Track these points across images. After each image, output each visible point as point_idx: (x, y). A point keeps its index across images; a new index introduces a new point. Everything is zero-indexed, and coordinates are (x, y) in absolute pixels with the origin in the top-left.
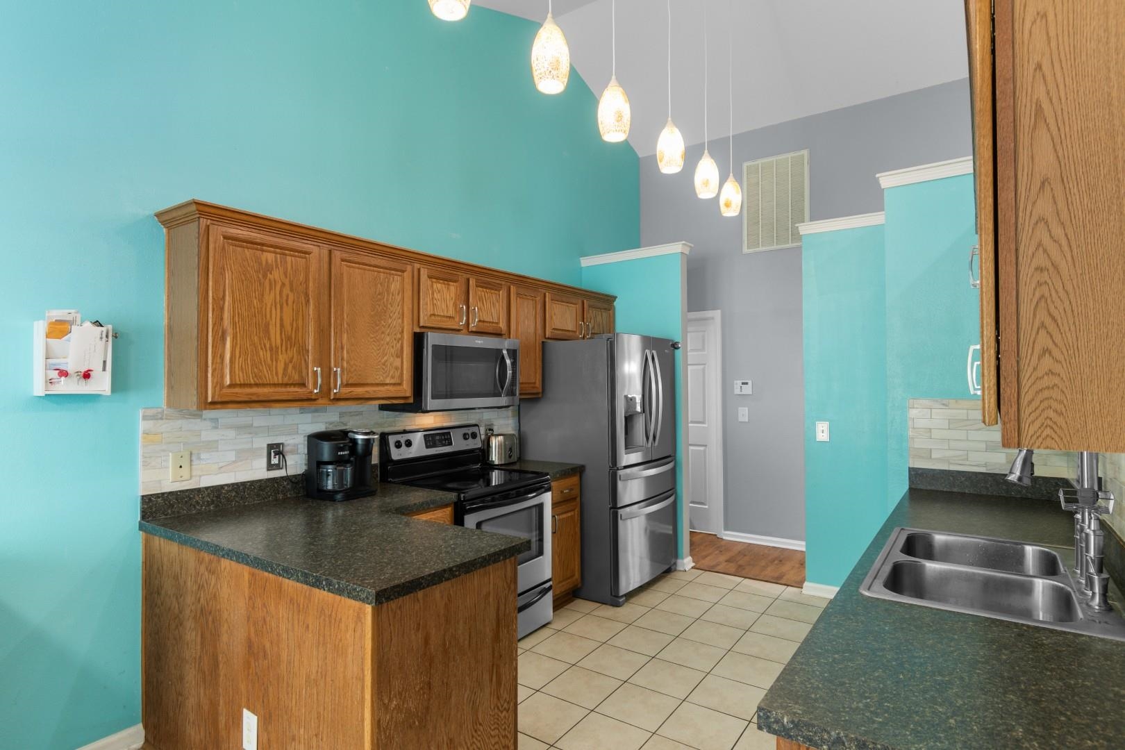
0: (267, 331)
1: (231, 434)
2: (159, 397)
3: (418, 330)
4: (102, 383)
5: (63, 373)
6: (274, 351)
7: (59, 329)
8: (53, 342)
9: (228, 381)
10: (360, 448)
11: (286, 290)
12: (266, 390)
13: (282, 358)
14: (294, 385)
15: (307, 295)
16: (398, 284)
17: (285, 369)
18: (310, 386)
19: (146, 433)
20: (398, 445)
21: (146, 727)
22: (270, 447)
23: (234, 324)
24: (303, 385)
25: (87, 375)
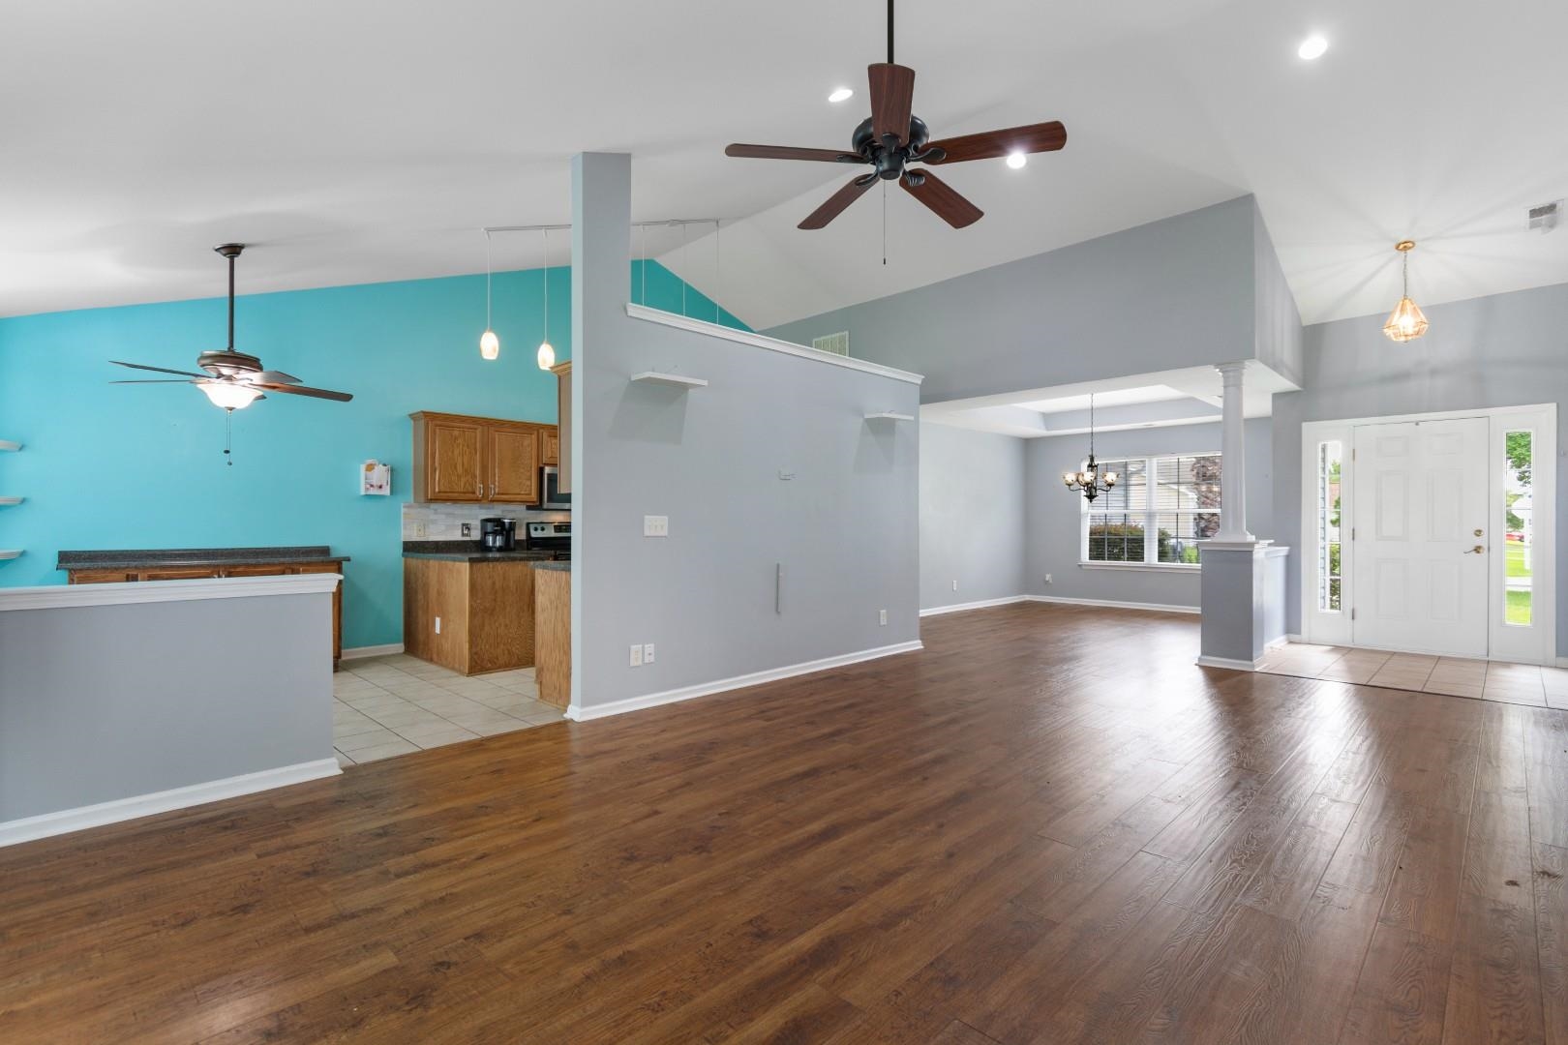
0: (456, 468)
1: (443, 516)
2: (411, 498)
3: (541, 465)
4: (386, 491)
5: (372, 486)
6: (459, 477)
7: (370, 468)
8: (368, 473)
9: (437, 490)
10: (507, 526)
11: (465, 448)
12: (456, 495)
13: (463, 480)
14: (468, 493)
15: (475, 449)
16: (530, 442)
17: (465, 484)
18: (478, 493)
19: (405, 514)
20: (536, 529)
21: (405, 645)
22: (463, 525)
23: (440, 464)
24: (474, 493)
25: (381, 487)
